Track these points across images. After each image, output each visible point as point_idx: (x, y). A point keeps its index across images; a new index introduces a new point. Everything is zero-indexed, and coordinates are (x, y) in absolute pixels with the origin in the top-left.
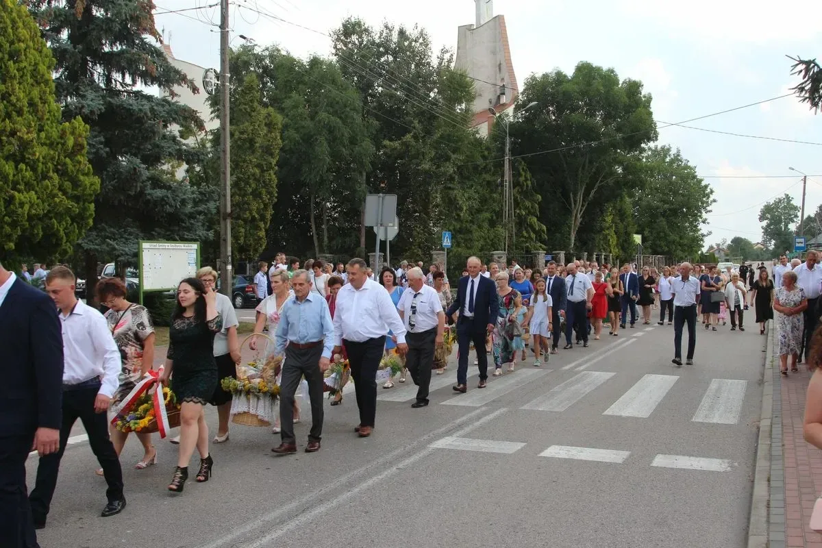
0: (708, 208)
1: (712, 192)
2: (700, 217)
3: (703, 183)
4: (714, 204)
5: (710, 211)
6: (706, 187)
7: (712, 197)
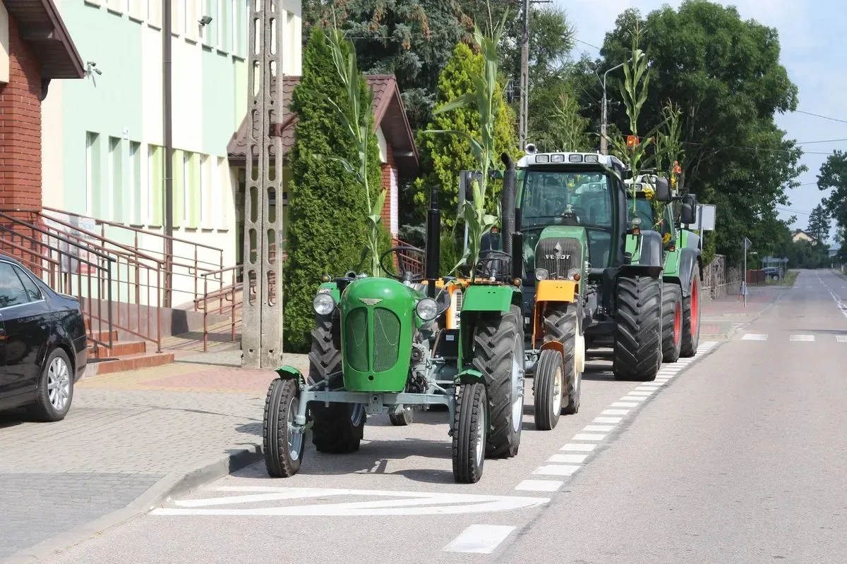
0: (795, 180)
1: (799, 153)
2: (780, 193)
3: (785, 139)
4: (803, 173)
5: (798, 185)
6: (790, 145)
7: (799, 163)
